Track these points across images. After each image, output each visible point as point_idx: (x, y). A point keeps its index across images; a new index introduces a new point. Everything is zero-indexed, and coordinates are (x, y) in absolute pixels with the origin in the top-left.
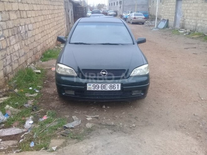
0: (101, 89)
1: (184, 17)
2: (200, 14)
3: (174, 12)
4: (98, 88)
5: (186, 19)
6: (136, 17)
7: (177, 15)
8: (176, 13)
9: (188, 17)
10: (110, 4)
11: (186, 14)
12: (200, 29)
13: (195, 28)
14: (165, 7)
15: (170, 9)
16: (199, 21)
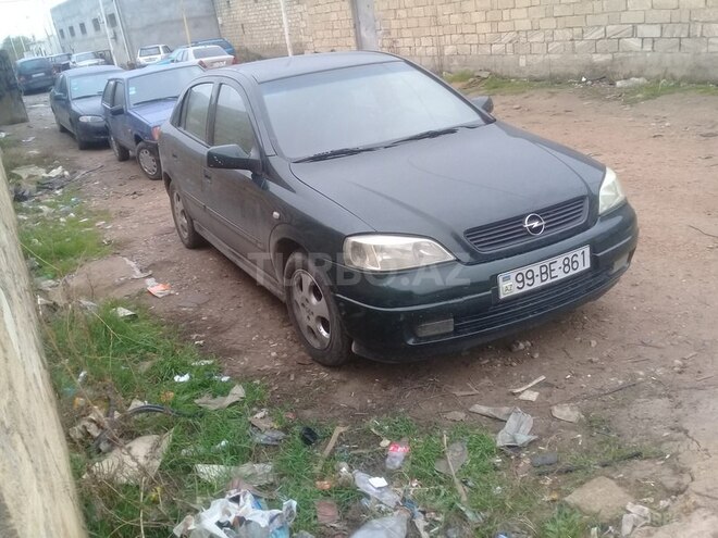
0: (542, 281)
1: (389, 33)
2: (446, 17)
3: (349, 24)
4: (530, 282)
5: (400, 41)
6: (203, 60)
7: (364, 34)
8: (356, 26)
9: (406, 33)
10: (61, 31)
11: (395, 24)
12: (456, 63)
13: (437, 62)
14: (312, 11)
15: (334, 16)
16: (448, 37)
